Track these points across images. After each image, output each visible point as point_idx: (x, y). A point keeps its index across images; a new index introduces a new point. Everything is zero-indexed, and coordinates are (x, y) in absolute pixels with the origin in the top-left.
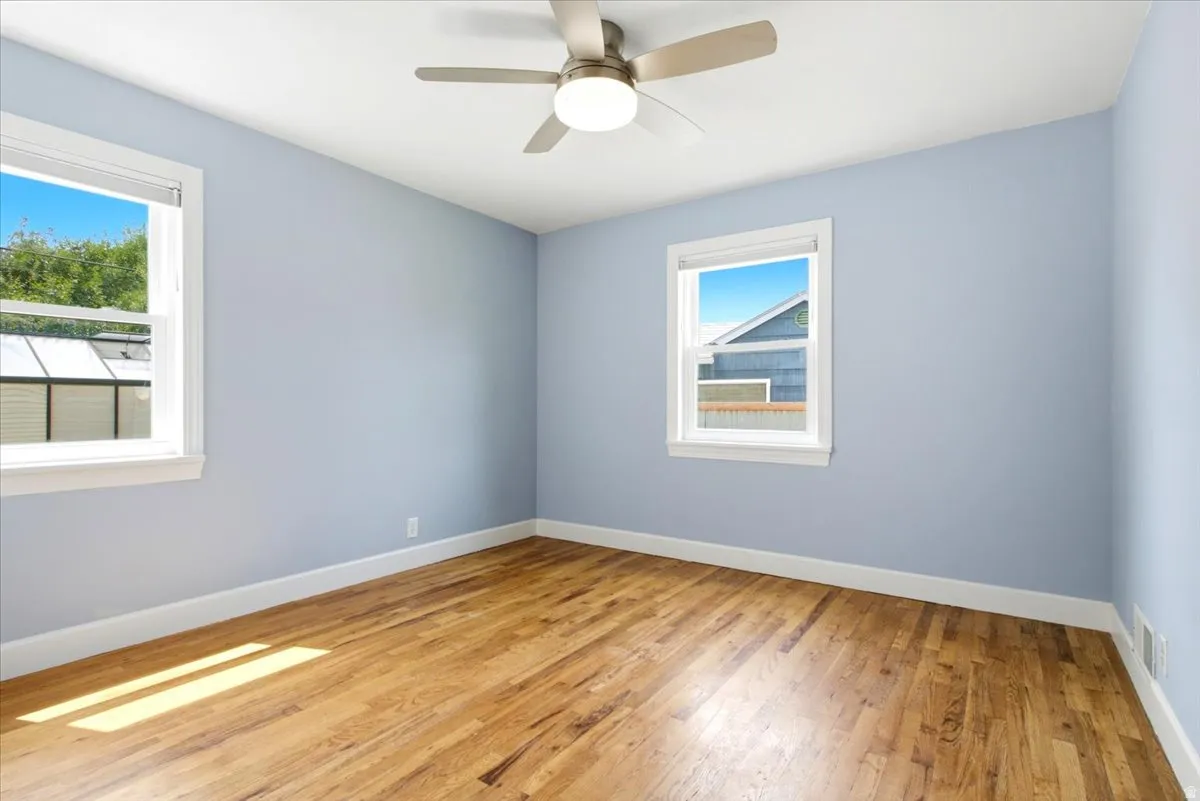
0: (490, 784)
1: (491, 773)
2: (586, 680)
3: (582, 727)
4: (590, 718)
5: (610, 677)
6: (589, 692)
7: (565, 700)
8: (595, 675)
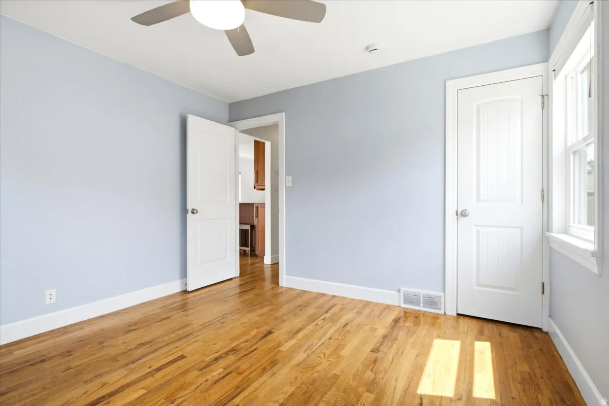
0: (270, 331)
1: (270, 334)
2: (223, 377)
3: (234, 350)
4: (228, 355)
5: (207, 381)
6: (224, 369)
7: (239, 363)
8: (215, 383)
